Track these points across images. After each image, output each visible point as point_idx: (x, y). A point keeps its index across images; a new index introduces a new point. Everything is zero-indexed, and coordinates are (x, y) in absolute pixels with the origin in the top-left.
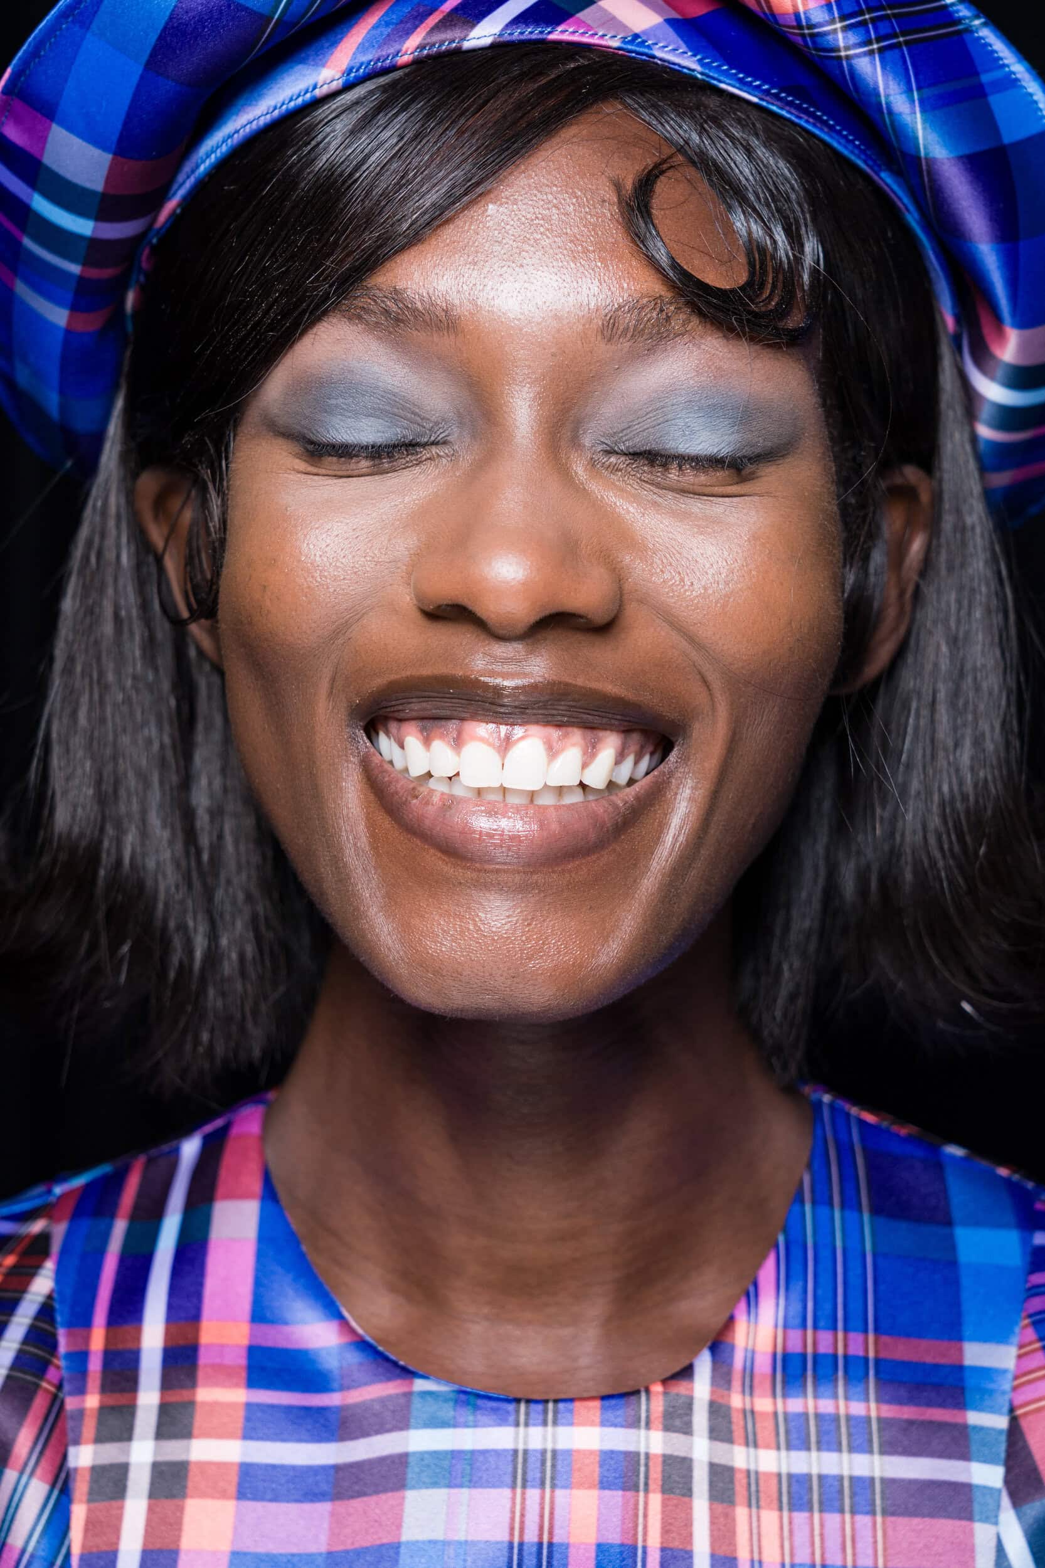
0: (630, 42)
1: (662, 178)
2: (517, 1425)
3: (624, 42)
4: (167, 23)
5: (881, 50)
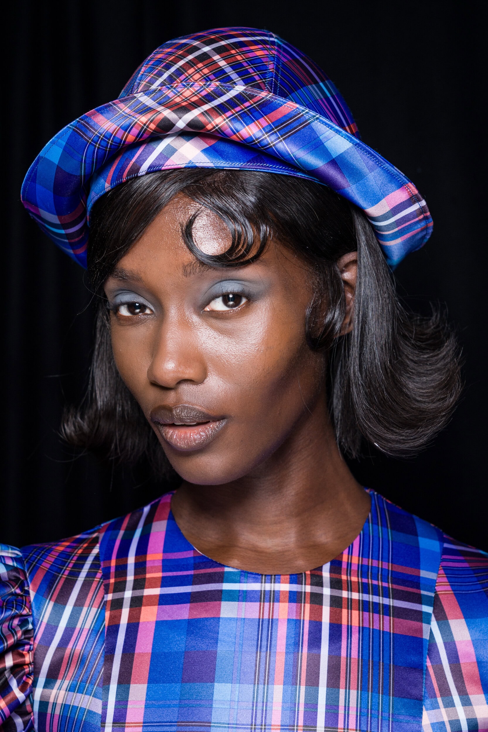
0: (188, 164)
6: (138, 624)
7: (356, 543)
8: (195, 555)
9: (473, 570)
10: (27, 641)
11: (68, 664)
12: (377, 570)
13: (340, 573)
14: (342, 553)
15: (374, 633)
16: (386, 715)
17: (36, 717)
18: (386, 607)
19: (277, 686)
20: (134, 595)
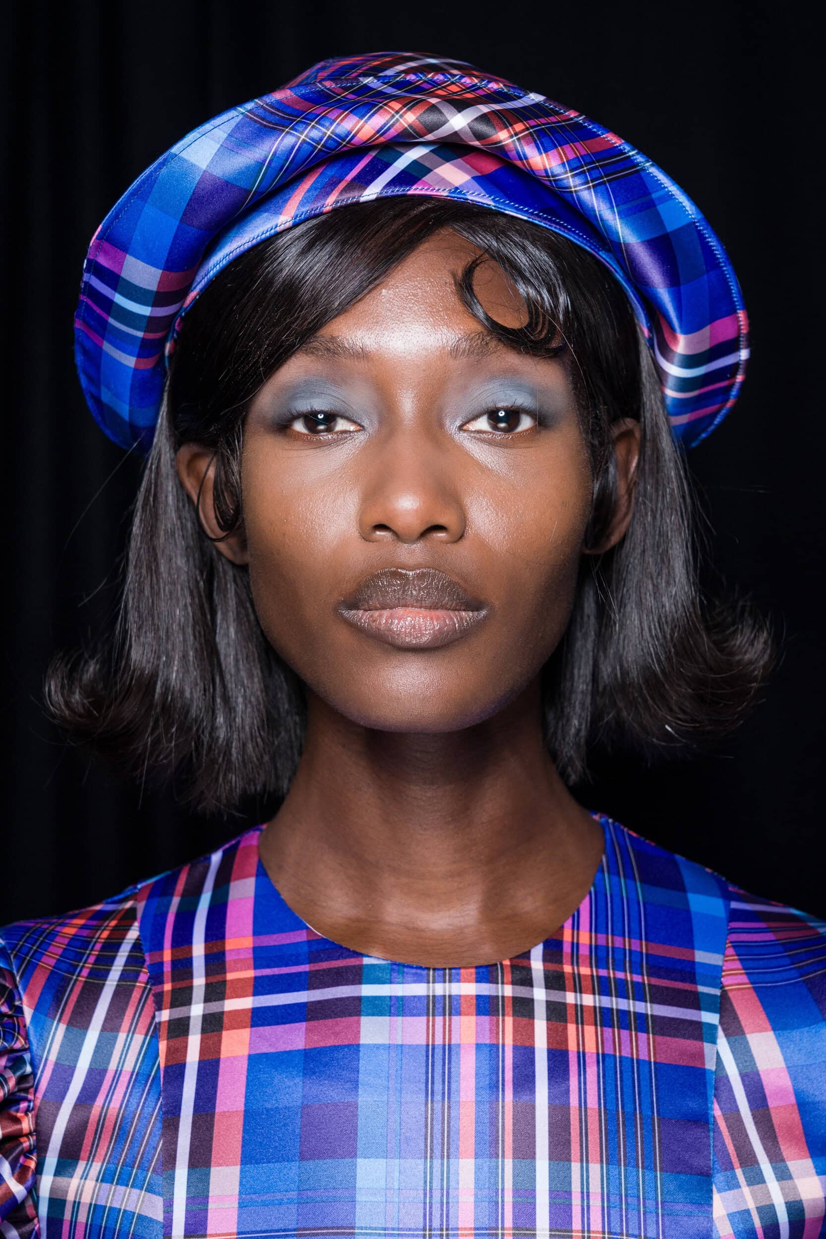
0: (454, 192)
1: (478, 268)
2: (428, 982)
3: (450, 193)
4: (191, 197)
5: (594, 186)
6: (217, 1061)
7: (585, 906)
8: (310, 938)
9: (783, 944)
10: (23, 1094)
11: (96, 1134)
12: (622, 952)
13: (560, 962)
14: (562, 927)
15: (624, 1063)
16: (650, 1204)
17: (44, 1225)
18: (641, 1018)
19: (464, 1160)
20: (207, 1012)
